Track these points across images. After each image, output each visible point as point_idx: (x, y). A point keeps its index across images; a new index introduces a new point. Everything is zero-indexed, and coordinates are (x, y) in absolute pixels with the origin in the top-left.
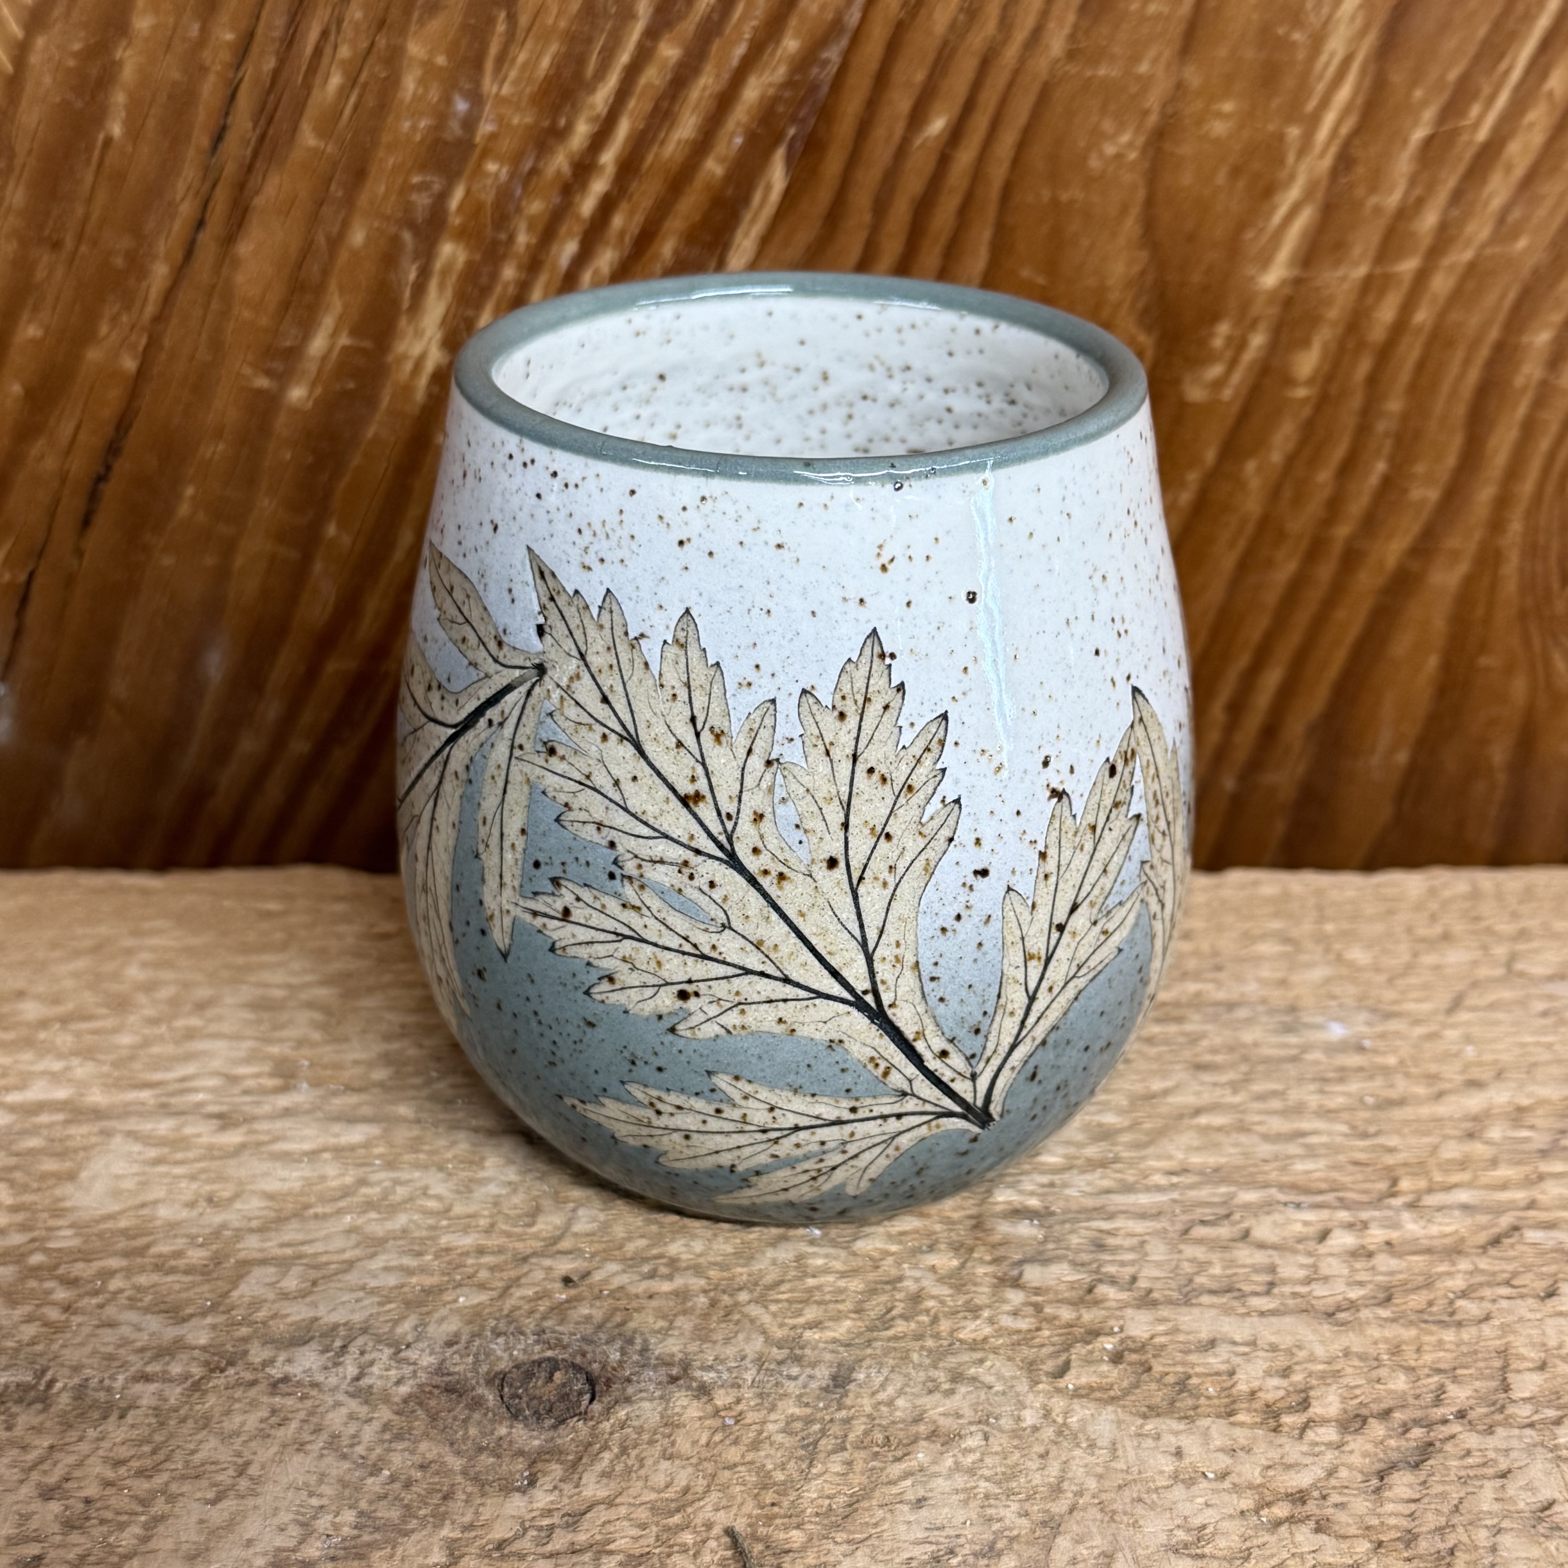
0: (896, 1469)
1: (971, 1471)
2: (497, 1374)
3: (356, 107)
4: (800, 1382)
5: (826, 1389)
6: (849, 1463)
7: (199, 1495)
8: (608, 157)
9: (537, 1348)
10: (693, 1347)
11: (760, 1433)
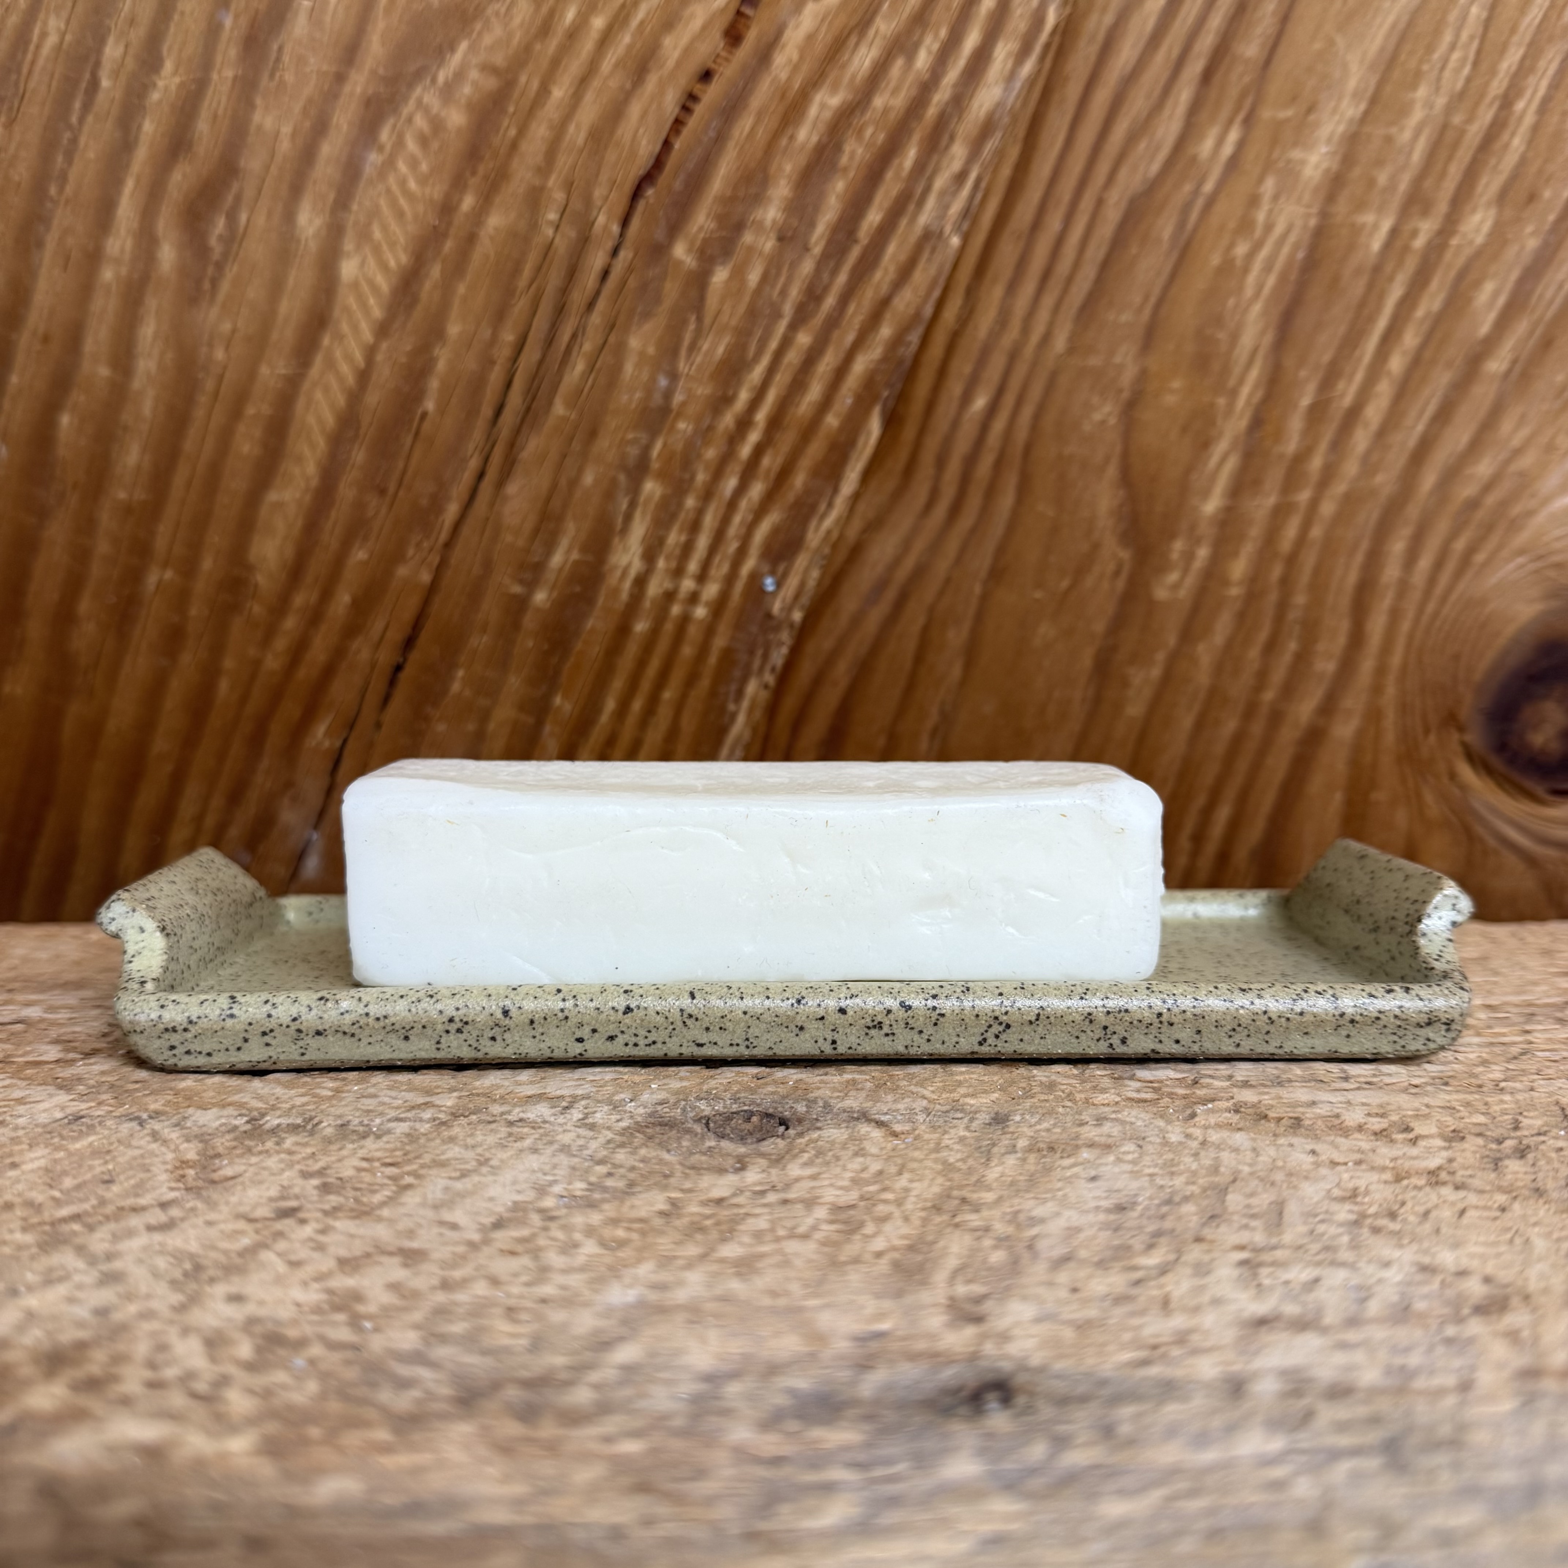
0: (1067, 1162)
1: (1134, 1162)
2: (701, 1118)
3: (592, 387)
4: (966, 1120)
5: (990, 1124)
6: (1024, 1160)
7: (444, 1175)
8: (761, 416)
9: (734, 1106)
10: (869, 1104)
11: (938, 1144)
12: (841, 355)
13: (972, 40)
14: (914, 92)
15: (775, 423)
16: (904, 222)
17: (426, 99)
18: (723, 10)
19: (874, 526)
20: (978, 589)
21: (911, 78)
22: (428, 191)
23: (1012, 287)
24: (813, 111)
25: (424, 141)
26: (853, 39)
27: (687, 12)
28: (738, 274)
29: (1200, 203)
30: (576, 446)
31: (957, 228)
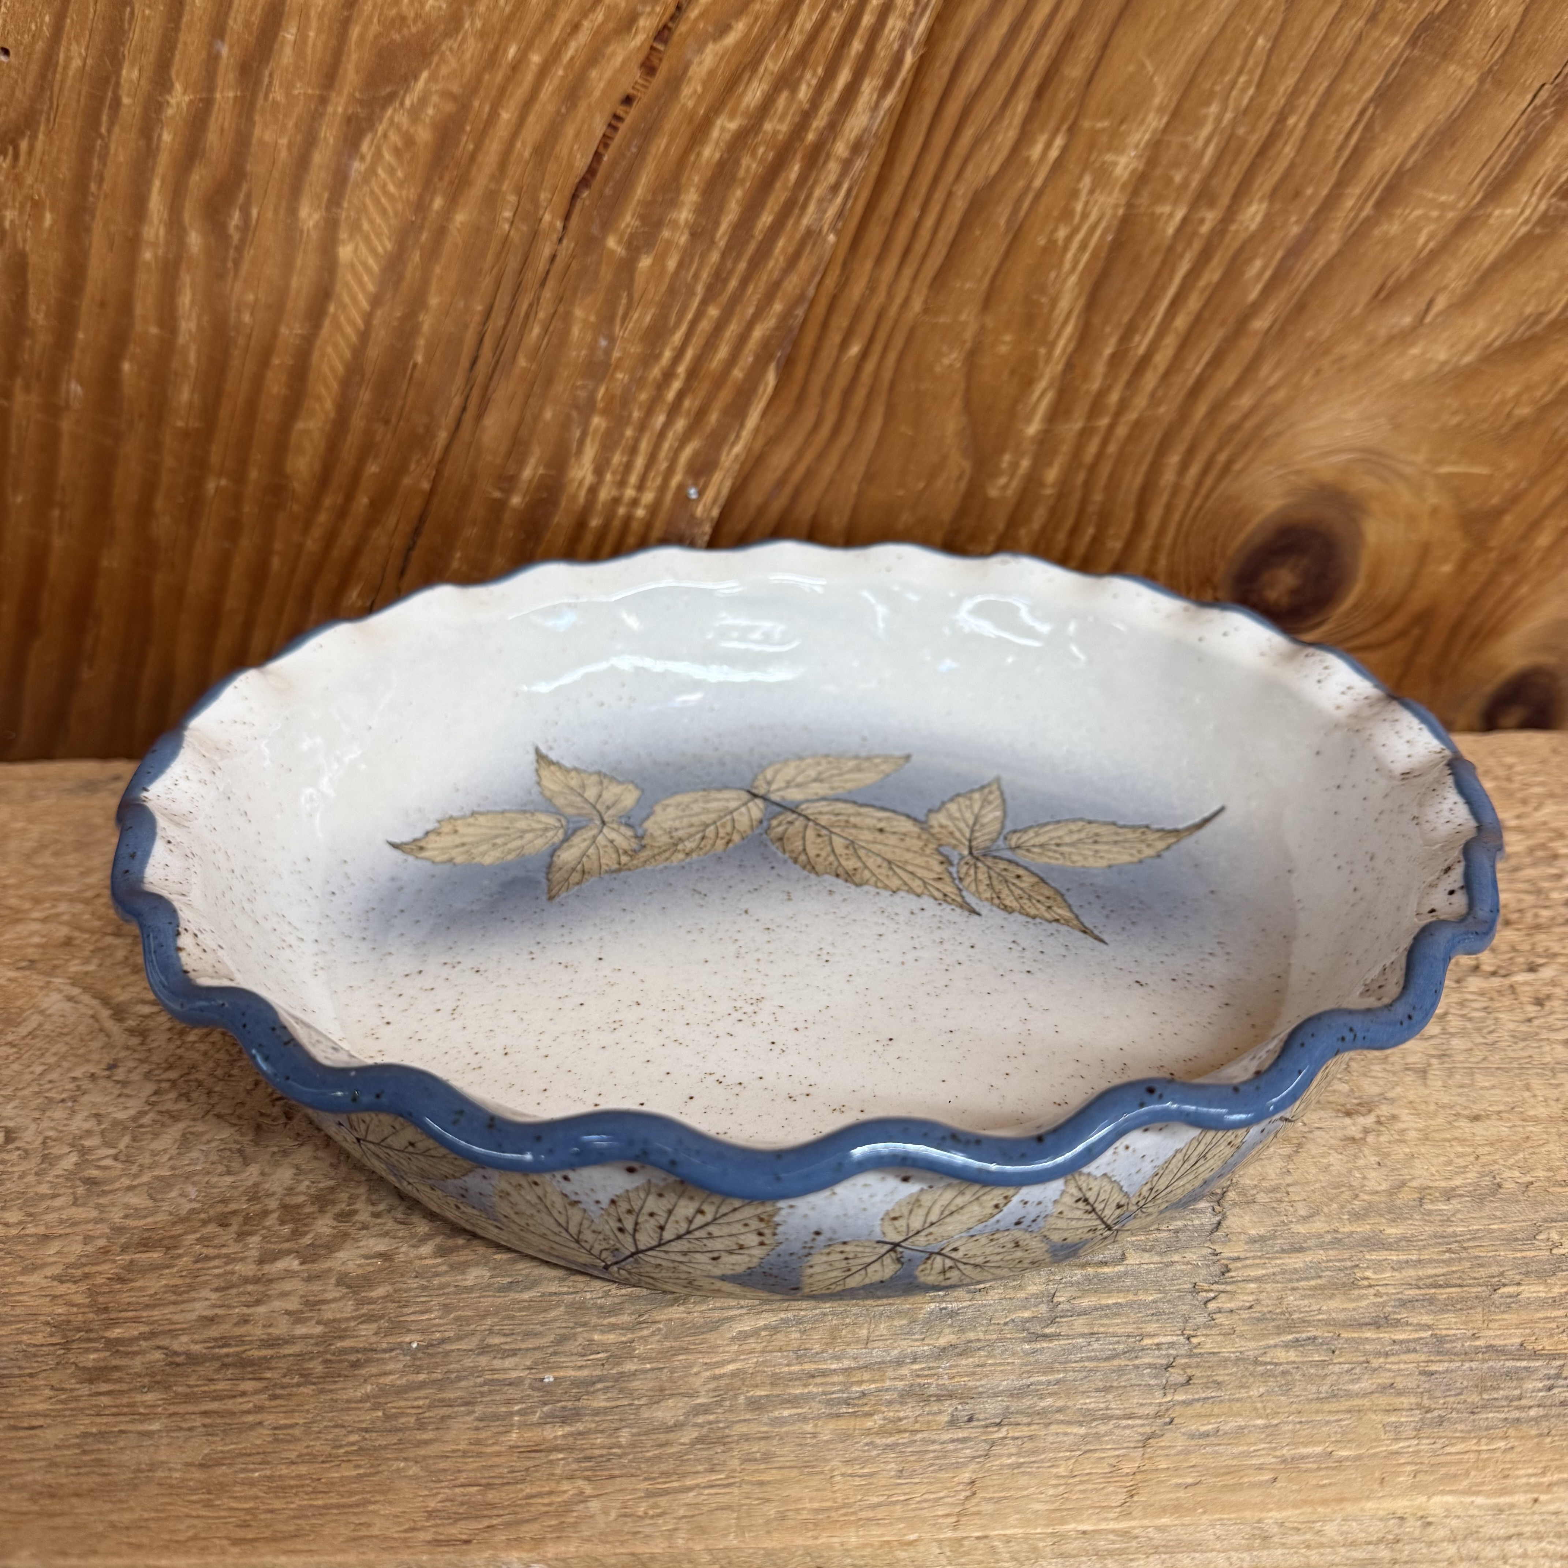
3: (547, 346)
8: (682, 369)
12: (744, 324)
13: (844, 77)
14: (797, 119)
15: (692, 374)
16: (791, 222)
17: (396, 120)
18: (639, 49)
19: (773, 441)
20: (854, 488)
21: (794, 108)
22: (404, 193)
23: (880, 260)
24: (715, 133)
25: (397, 153)
26: (747, 75)
27: (609, 50)
28: (660, 260)
29: (1030, 197)
30: (537, 389)
31: (833, 228)
